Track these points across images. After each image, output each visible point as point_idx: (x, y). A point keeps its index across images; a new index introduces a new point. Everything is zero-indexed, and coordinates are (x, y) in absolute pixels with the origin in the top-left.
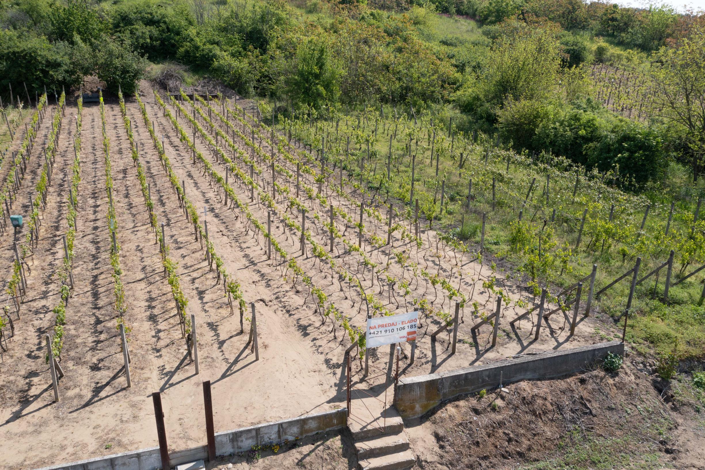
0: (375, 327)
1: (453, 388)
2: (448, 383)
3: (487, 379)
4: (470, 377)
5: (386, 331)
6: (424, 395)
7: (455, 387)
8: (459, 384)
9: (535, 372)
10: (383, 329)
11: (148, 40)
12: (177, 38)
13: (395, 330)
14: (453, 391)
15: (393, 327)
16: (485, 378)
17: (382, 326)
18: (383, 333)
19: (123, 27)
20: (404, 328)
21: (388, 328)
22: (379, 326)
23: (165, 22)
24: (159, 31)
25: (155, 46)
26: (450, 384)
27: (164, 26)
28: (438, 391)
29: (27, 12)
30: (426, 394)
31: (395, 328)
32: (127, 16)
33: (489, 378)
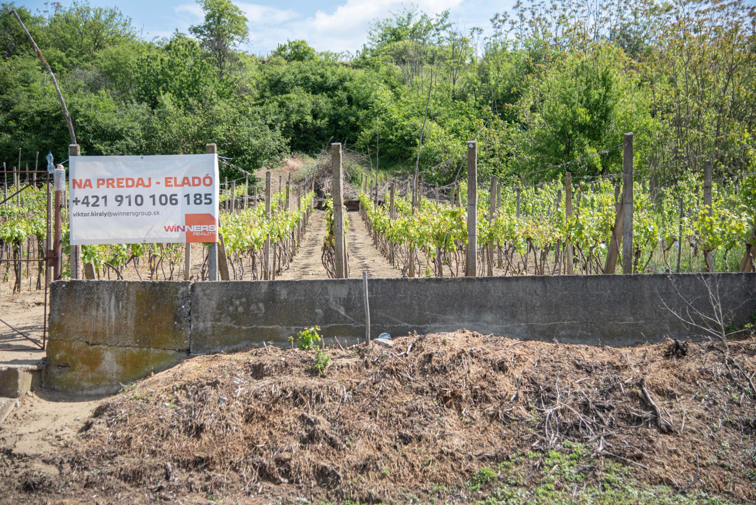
0: (88, 183)
1: (226, 322)
2: (213, 304)
3: (342, 311)
4: (283, 294)
5: (119, 199)
6: (130, 323)
7: (235, 317)
8: (247, 311)
9: (513, 316)
10: (111, 193)
11: (309, 119)
12: (362, 113)
13: (148, 201)
14: (228, 329)
15: (140, 190)
16: (333, 305)
17: (109, 182)
18: (112, 204)
19: (268, 98)
20: (173, 200)
21: (125, 192)
22: (101, 181)
23: (345, 89)
24: (334, 103)
25: (319, 129)
26: (220, 306)
27: (343, 95)
28: (177, 318)
29: (109, 73)
30: (138, 323)
31: (146, 193)
32: (279, 81)
33: (348, 310)
